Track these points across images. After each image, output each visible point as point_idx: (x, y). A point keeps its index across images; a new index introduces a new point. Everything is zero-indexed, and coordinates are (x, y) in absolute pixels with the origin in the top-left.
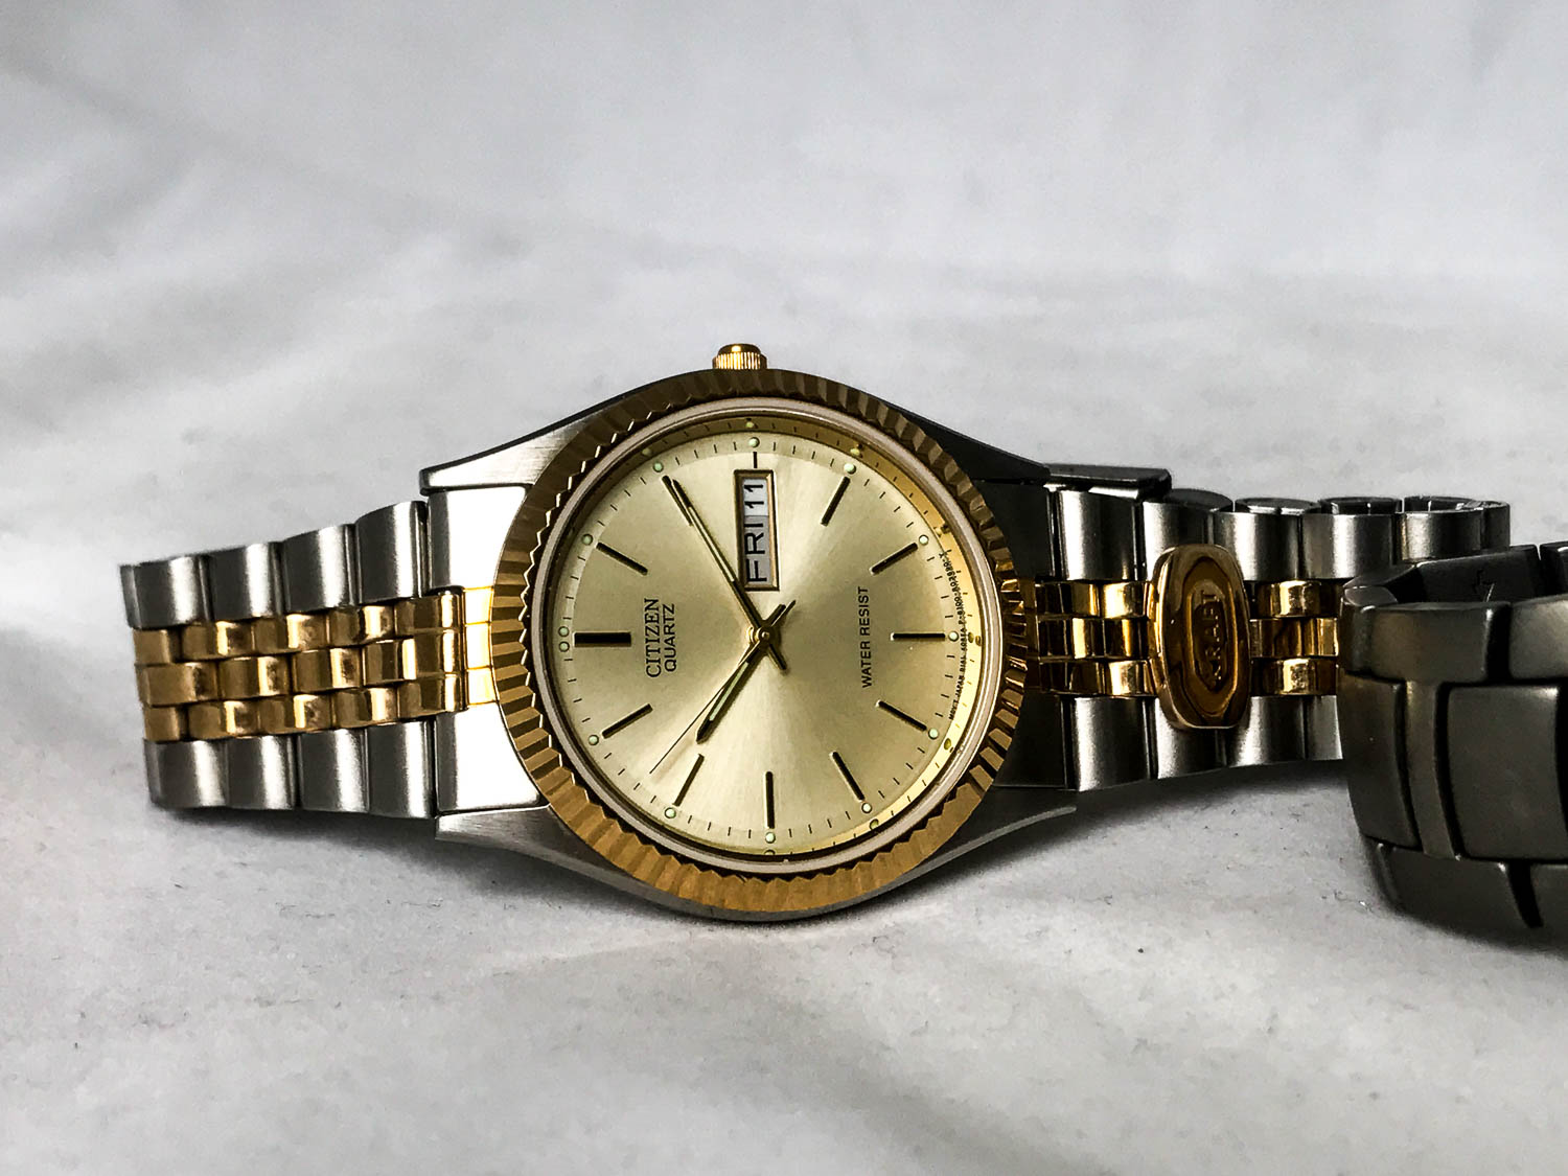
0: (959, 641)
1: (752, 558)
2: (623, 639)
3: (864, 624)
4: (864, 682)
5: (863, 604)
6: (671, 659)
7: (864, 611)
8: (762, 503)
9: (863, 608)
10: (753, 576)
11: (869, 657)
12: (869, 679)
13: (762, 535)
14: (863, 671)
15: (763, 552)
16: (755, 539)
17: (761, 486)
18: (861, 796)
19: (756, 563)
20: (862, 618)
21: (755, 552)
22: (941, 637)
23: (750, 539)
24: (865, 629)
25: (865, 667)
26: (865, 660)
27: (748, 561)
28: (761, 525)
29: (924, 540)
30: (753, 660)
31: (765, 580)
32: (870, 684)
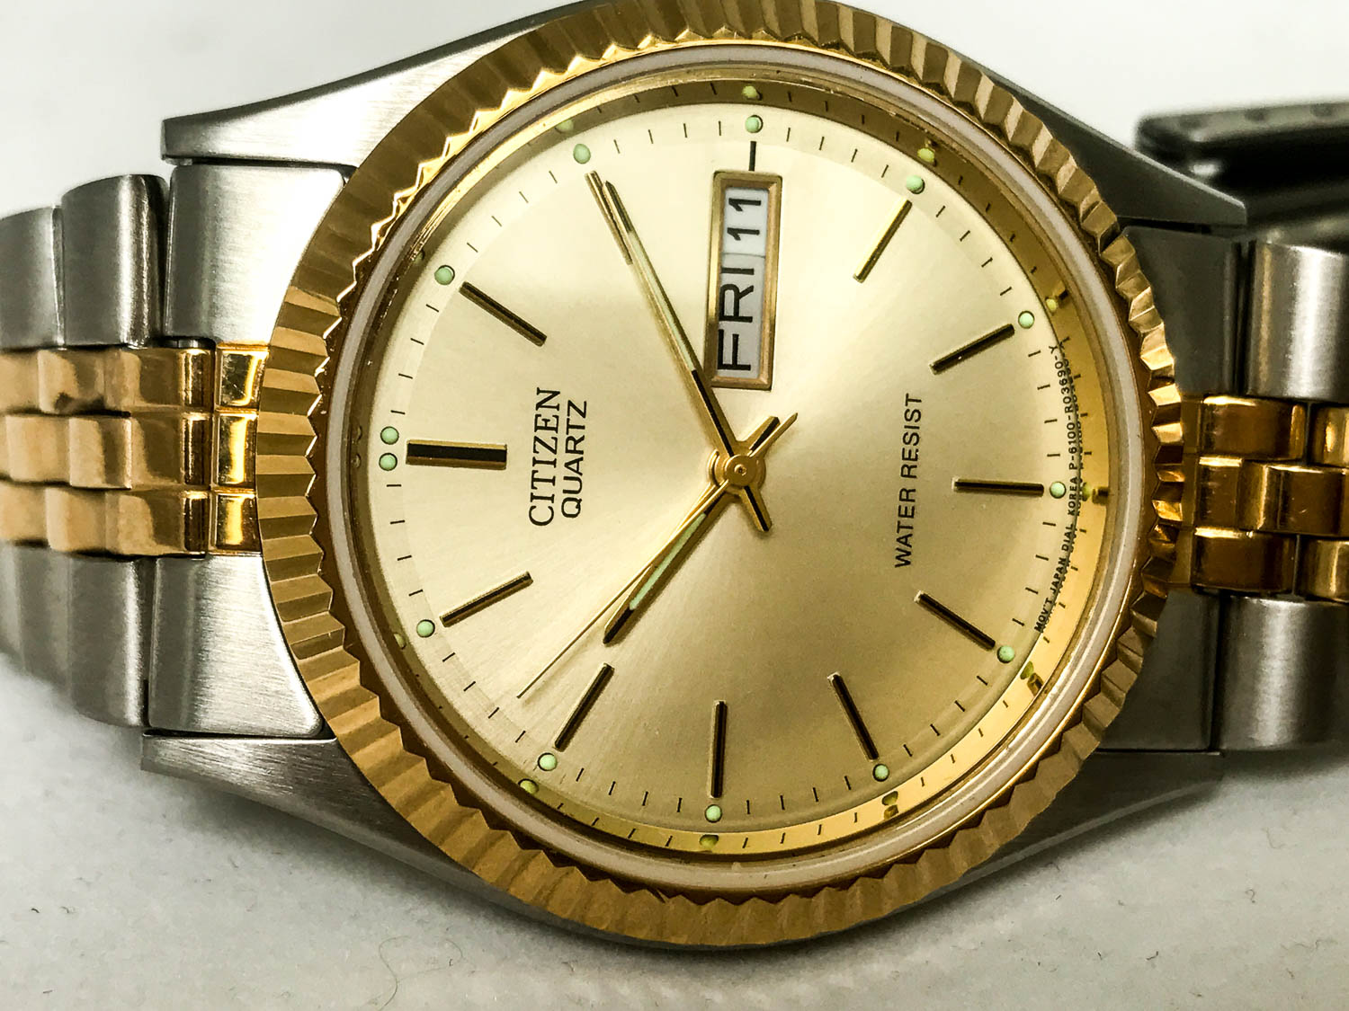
0: (1067, 499)
1: (729, 328)
2: (493, 458)
3: (909, 459)
4: (898, 558)
5: (912, 423)
6: (573, 497)
7: (912, 437)
8: (757, 232)
9: (911, 431)
10: (728, 359)
11: (912, 516)
12: (909, 554)
13: (751, 289)
14: (898, 540)
15: (749, 319)
16: (739, 295)
17: (758, 203)
18: (873, 753)
19: (736, 337)
20: (908, 447)
21: (736, 317)
22: (1036, 490)
23: (730, 295)
24: (909, 468)
25: (904, 532)
26: (905, 521)
27: (721, 332)
28: (751, 272)
29: (1026, 319)
30: (712, 512)
31: (748, 368)
32: (908, 563)
